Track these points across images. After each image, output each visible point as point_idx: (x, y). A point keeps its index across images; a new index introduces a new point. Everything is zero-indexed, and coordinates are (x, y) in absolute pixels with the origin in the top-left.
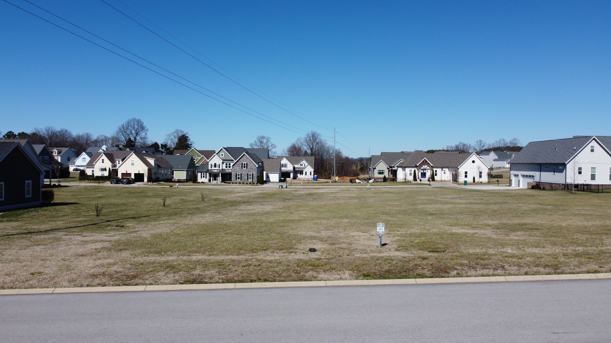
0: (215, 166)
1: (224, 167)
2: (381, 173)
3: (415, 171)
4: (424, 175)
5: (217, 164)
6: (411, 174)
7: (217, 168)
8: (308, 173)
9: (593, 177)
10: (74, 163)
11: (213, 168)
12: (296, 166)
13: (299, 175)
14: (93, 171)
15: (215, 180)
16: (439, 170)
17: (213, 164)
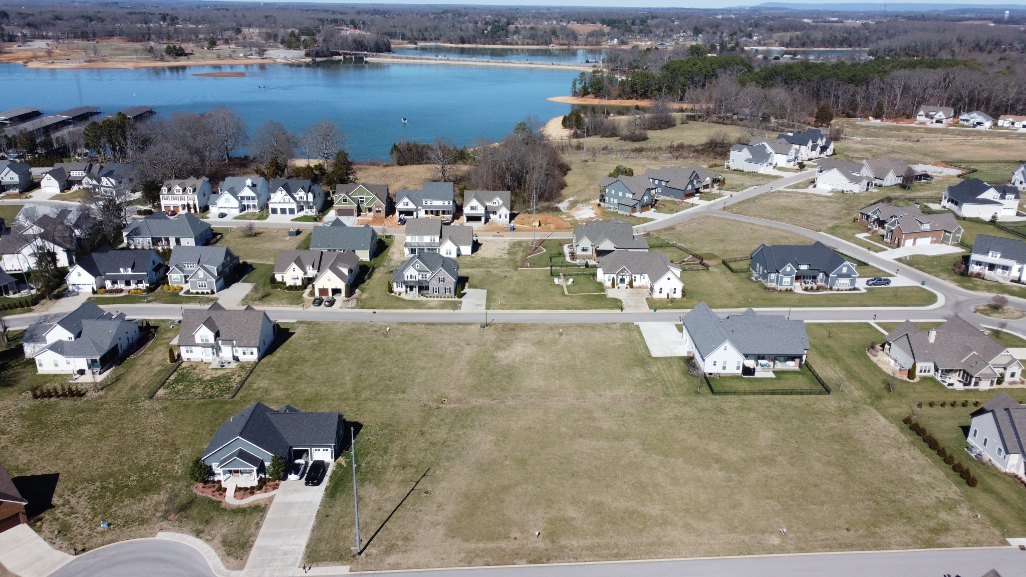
0: (411, 278)
1: (420, 278)
2: (584, 250)
3: (613, 278)
4: (622, 281)
5: (413, 276)
6: (609, 280)
7: (413, 279)
8: (503, 216)
9: (724, 368)
10: (216, 204)
11: (409, 280)
12: (488, 204)
13: (491, 215)
14: (282, 276)
15: (412, 290)
16: (638, 276)
17: (409, 276)
